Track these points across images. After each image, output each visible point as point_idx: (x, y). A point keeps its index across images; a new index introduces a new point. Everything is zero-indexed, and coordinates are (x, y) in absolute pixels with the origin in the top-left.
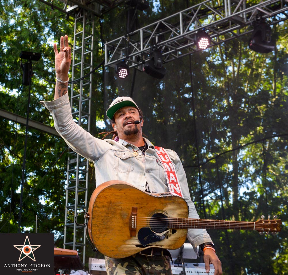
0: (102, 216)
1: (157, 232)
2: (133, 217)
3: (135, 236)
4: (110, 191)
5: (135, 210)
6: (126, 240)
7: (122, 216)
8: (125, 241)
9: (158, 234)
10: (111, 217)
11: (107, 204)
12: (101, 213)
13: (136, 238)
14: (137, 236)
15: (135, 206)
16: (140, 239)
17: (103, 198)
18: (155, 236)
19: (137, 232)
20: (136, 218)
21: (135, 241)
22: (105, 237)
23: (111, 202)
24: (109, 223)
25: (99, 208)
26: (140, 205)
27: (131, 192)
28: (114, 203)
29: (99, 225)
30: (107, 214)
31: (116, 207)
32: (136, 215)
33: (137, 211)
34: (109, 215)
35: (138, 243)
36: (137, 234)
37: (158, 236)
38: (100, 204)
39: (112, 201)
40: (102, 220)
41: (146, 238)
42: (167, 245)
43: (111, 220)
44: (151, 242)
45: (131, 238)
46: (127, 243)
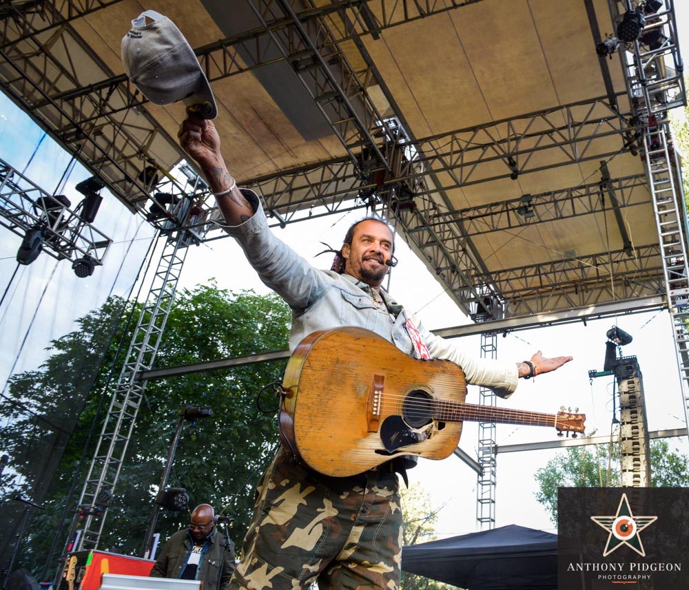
0: (318, 388)
1: (413, 425)
2: (376, 392)
3: (376, 432)
4: (339, 339)
5: (379, 379)
6: (359, 440)
7: (355, 390)
8: (356, 441)
9: (414, 431)
10: (335, 390)
11: (330, 363)
12: (317, 381)
13: (378, 435)
14: (379, 431)
15: (380, 374)
16: (385, 438)
17: (323, 350)
18: (410, 433)
19: (381, 424)
20: (382, 395)
21: (375, 442)
22: (320, 431)
23: (338, 360)
24: (331, 402)
25: (315, 370)
26: (389, 372)
27: (375, 344)
28: (343, 362)
29: (310, 405)
30: (330, 383)
31: (346, 372)
32: (382, 390)
33: (383, 384)
34: (332, 387)
35: (381, 447)
36: (380, 429)
37: (415, 433)
38: (316, 363)
39: (341, 358)
40: (319, 395)
41: (393, 437)
42: (428, 452)
43: (335, 397)
44: (402, 445)
45: (368, 436)
46: (360, 445)
